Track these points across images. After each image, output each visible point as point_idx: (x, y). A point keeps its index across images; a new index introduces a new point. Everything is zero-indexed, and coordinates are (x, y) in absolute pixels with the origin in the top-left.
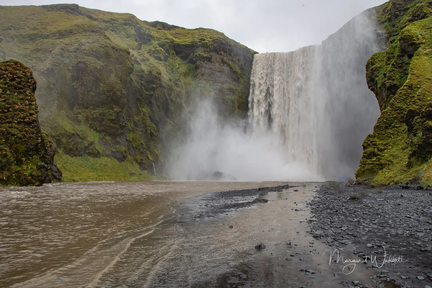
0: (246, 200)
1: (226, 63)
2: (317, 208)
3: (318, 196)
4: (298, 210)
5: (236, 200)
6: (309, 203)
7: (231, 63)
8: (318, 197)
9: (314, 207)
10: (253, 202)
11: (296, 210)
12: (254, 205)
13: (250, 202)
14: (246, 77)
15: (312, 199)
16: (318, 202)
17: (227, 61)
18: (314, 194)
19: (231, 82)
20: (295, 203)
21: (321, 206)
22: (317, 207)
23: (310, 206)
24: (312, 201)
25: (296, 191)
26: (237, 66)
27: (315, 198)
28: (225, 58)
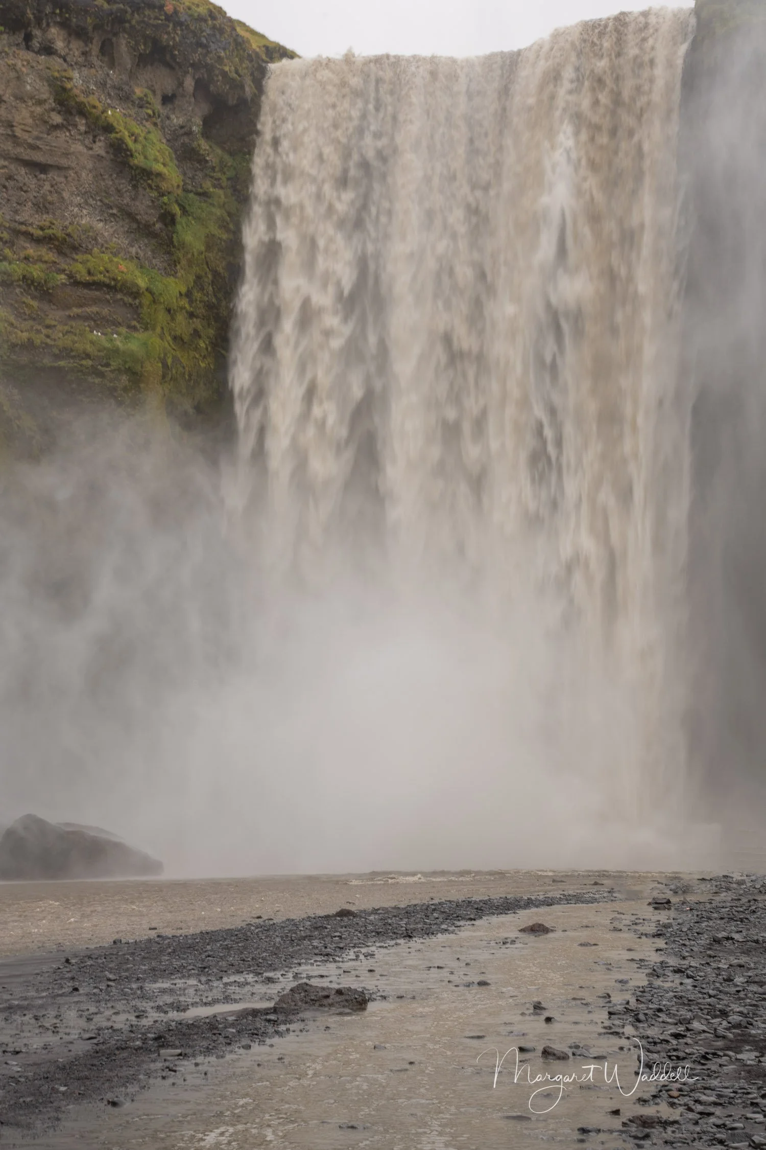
0: (227, 999)
1: (82, 111)
2: (677, 1036)
3: (673, 961)
4: (563, 1057)
5: (168, 999)
6: (620, 1008)
7: (115, 114)
8: (678, 971)
9: (653, 1032)
10: (275, 1010)
11: (546, 1053)
12: (283, 1028)
13: (255, 1013)
14: (218, 212)
15: (640, 979)
16: (682, 1000)
17: (93, 100)
18: (649, 951)
19: (124, 242)
20: (538, 1007)
21: (696, 1025)
22: (673, 1030)
23: (629, 1030)
24: (641, 994)
25: (537, 929)
26: (156, 136)
27: (654, 974)
28: (77, 80)
